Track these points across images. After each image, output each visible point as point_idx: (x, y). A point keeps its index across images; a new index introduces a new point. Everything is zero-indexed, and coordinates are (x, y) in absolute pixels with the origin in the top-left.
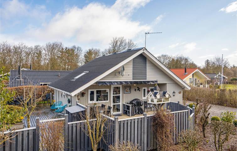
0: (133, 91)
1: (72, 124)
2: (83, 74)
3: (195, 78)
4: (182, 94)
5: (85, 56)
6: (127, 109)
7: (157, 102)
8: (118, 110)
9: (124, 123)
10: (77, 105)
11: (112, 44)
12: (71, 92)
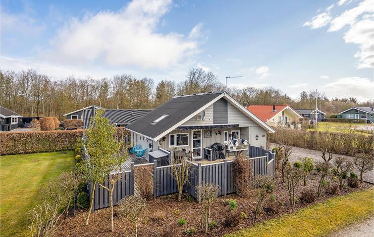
0: (213, 134)
1: (160, 168)
2: (163, 117)
3: (285, 115)
4: (265, 138)
5: (158, 89)
6: (208, 153)
7: (237, 149)
8: (198, 154)
9: (206, 169)
10: (159, 149)
11: (189, 77)
12: (154, 137)
